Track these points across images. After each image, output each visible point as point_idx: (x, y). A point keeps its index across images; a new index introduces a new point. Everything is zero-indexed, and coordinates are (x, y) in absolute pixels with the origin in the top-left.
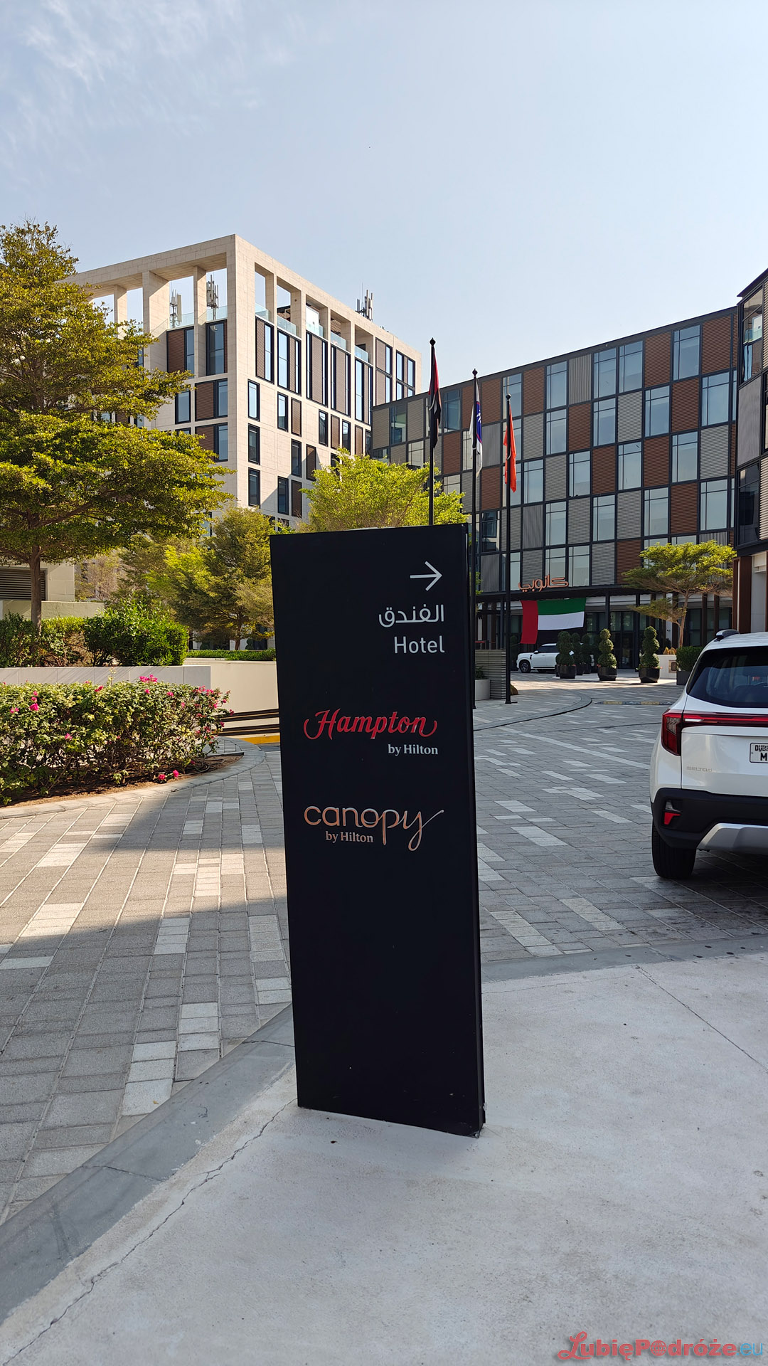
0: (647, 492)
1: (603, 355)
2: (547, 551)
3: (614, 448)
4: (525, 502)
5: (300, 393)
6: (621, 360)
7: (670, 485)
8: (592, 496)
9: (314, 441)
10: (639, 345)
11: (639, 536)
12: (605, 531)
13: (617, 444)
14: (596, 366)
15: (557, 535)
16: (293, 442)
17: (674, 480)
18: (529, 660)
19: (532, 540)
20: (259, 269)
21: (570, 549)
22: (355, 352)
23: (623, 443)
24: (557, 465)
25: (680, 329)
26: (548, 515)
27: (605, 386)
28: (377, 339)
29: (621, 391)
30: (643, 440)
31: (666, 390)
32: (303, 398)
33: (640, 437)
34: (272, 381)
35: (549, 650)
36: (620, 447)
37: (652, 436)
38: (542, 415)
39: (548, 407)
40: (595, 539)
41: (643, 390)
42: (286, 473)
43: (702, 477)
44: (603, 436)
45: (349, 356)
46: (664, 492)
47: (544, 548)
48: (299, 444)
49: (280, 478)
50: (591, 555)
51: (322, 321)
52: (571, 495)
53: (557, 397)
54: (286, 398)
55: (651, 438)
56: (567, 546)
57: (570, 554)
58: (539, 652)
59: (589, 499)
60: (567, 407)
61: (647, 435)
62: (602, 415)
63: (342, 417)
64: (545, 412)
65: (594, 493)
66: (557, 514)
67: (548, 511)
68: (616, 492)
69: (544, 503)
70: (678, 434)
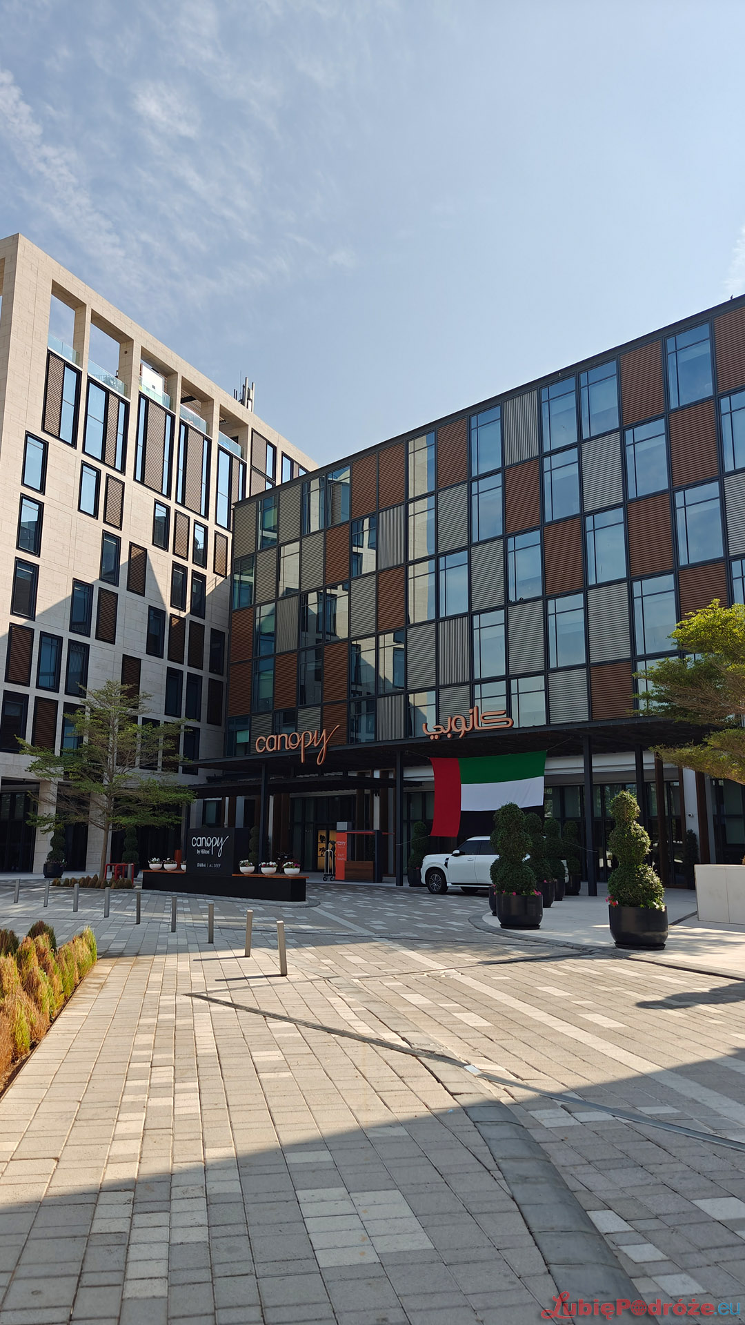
0: (636, 585)
1: (555, 389)
2: (477, 687)
3: (578, 521)
4: (442, 615)
5: (123, 471)
6: (584, 392)
7: (676, 570)
8: (545, 599)
9: (145, 540)
10: (611, 367)
11: (628, 655)
12: (569, 653)
13: (583, 515)
14: (545, 407)
15: (491, 663)
16: (106, 534)
17: (683, 562)
18: (444, 868)
19: (454, 671)
20: (58, 291)
21: (514, 682)
22: (217, 437)
23: (593, 513)
24: (489, 556)
25: (674, 334)
26: (476, 633)
27: (562, 434)
28: (253, 431)
29: (586, 436)
30: (626, 504)
31: (659, 426)
32: (128, 478)
33: (620, 500)
34: (73, 444)
35: (480, 849)
36: (589, 519)
37: (641, 497)
38: (465, 486)
39: (474, 474)
40: (553, 665)
41: (622, 430)
42: (91, 574)
43: (733, 553)
44: (560, 505)
45: (210, 442)
46: (668, 581)
47: (472, 683)
48: (118, 540)
49: (77, 582)
50: (547, 690)
51: (169, 389)
52: (512, 598)
53: (487, 457)
54: (99, 472)
55: (638, 500)
56: (507, 678)
57: (514, 690)
58: (462, 853)
59: (541, 602)
60: (502, 470)
61: (632, 496)
62: (558, 475)
63: (193, 516)
64: (470, 480)
65: (549, 593)
66: (490, 631)
67: (476, 625)
68: (585, 589)
69: (470, 614)
70: (683, 489)
